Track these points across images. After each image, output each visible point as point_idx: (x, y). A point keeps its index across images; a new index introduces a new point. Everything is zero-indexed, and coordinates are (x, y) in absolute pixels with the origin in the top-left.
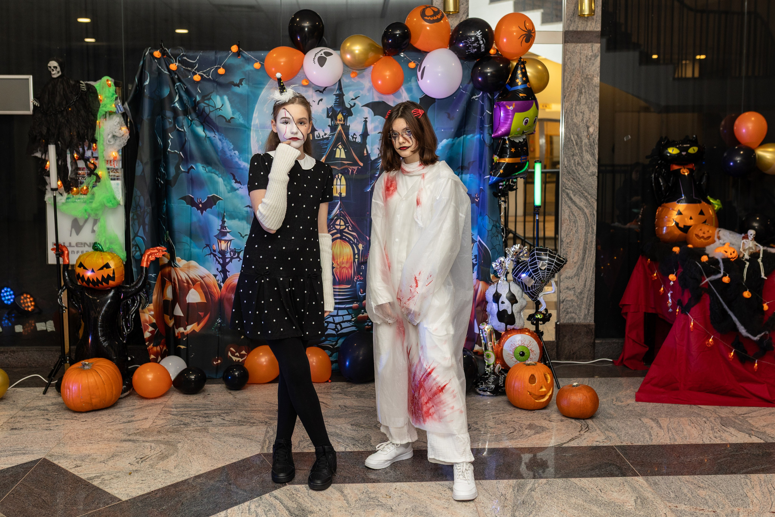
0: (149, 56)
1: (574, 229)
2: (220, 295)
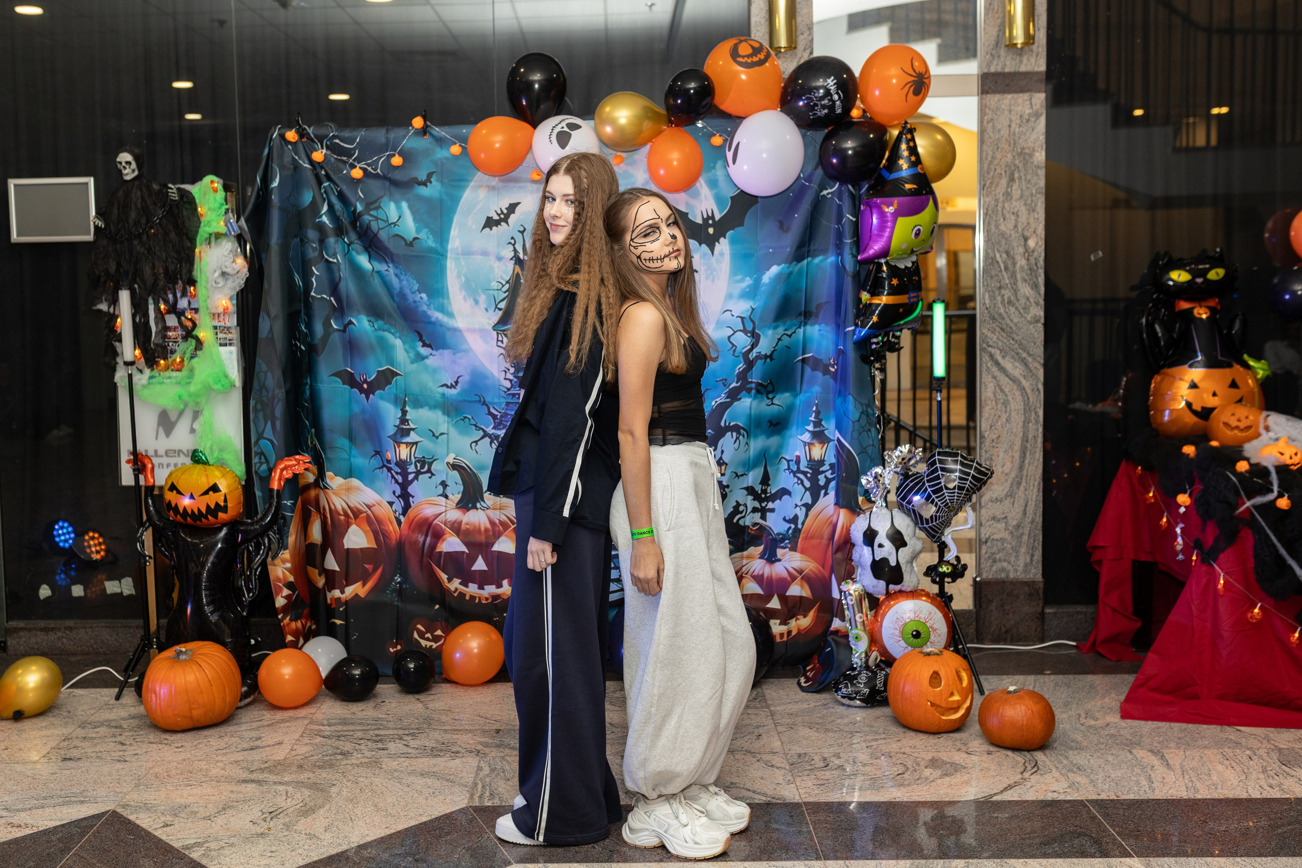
0: (278, 140)
1: (1004, 417)
2: (398, 535)
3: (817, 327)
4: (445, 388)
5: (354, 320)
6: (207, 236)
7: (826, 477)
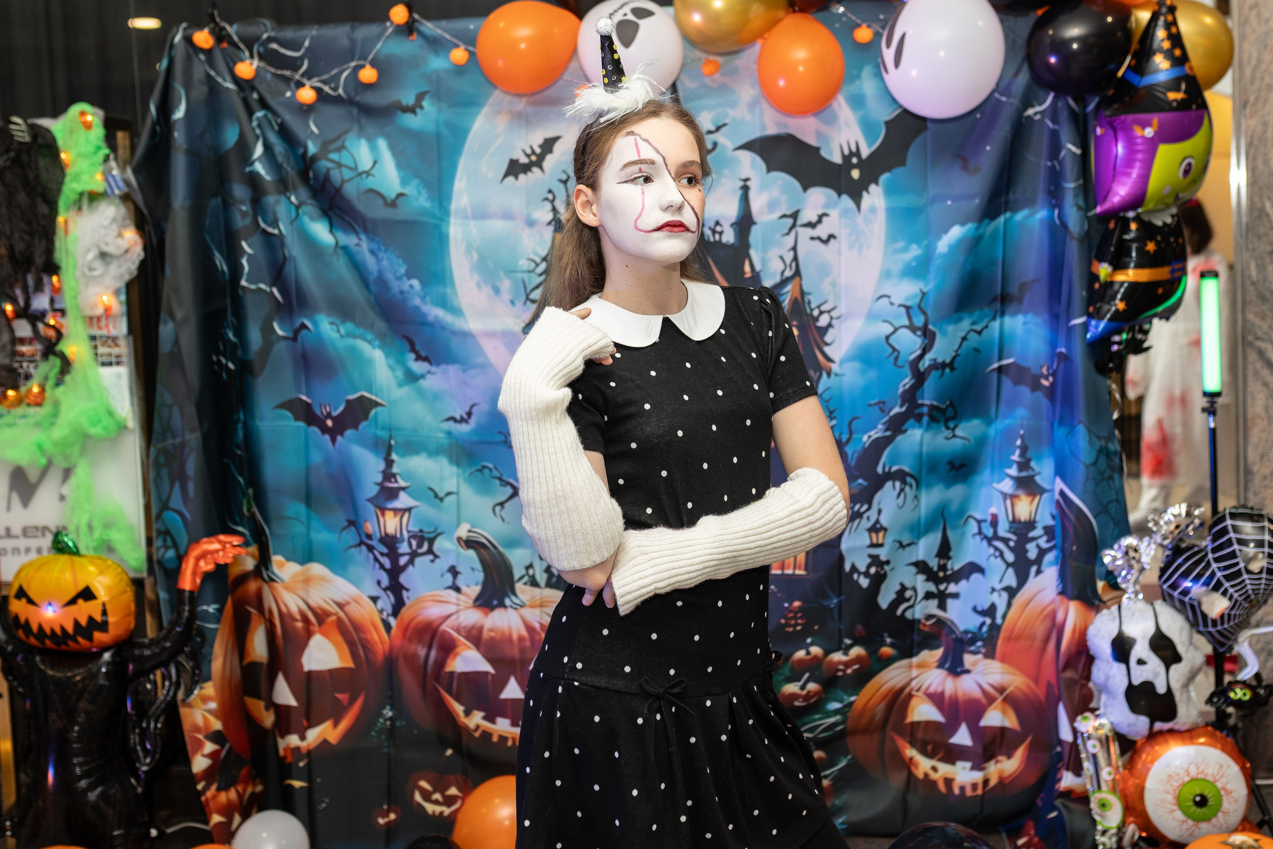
0: (182, 47)
2: (387, 646)
3: (1020, 319)
4: (451, 423)
5: (308, 323)
6: (77, 197)
7: (1038, 546)
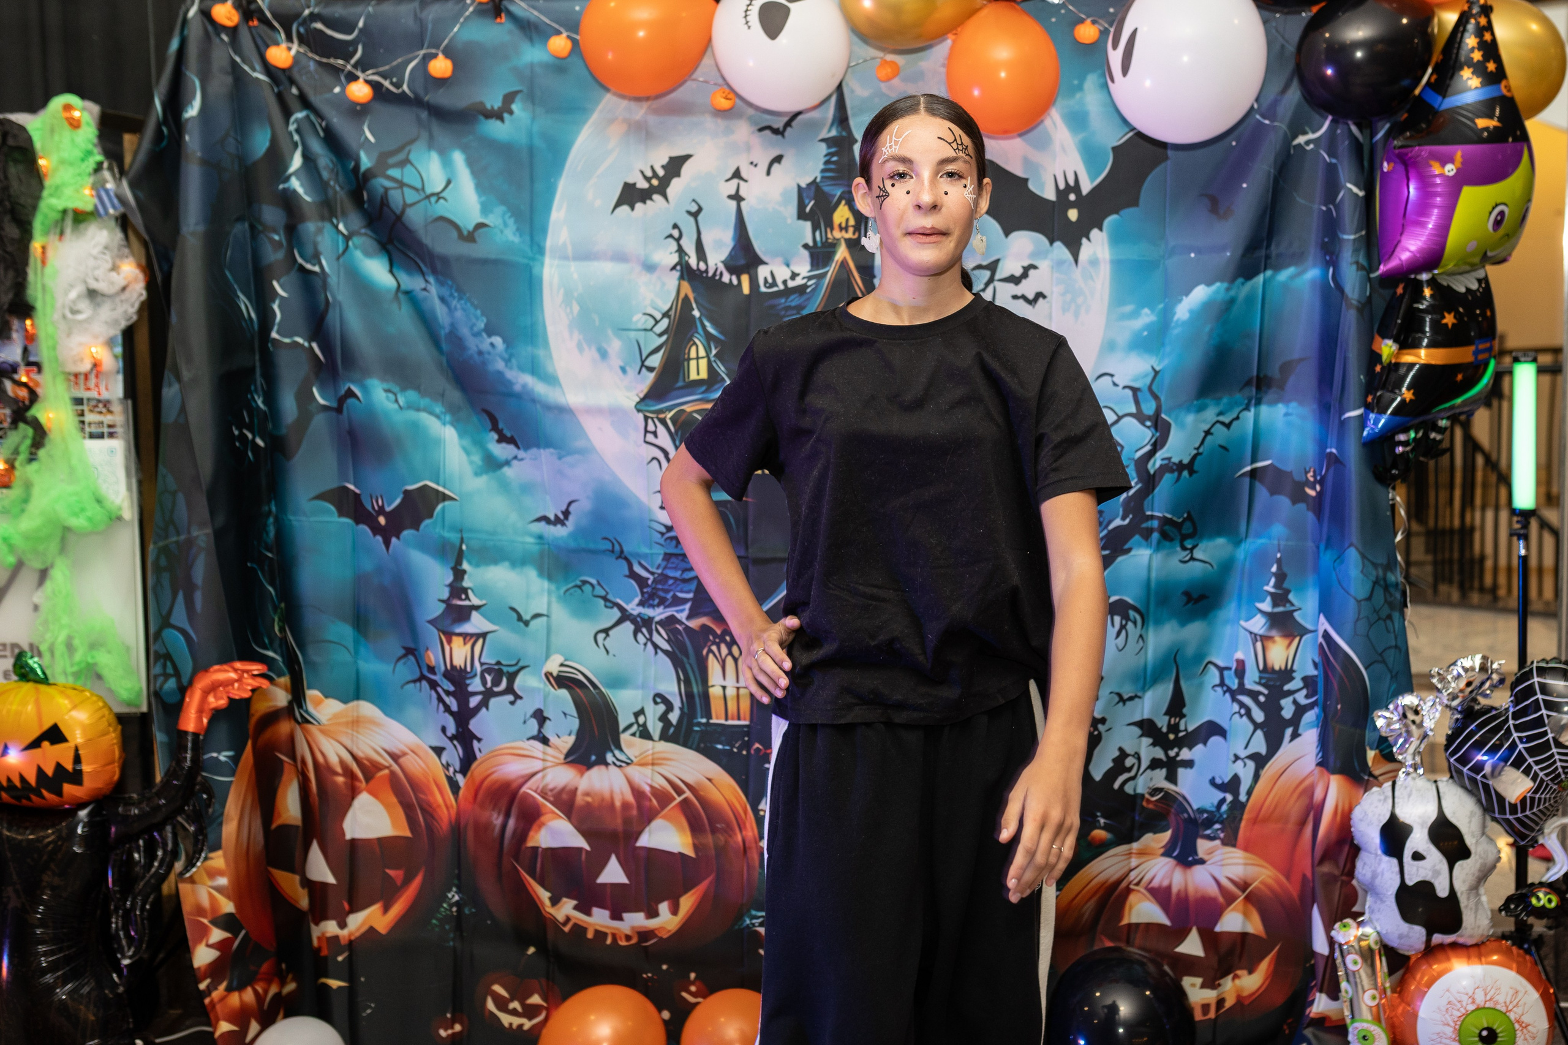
0: (197, 24)
2: (453, 812)
3: (1281, 408)
4: (543, 524)
5: (355, 389)
6: (58, 216)
7: (1295, 701)
